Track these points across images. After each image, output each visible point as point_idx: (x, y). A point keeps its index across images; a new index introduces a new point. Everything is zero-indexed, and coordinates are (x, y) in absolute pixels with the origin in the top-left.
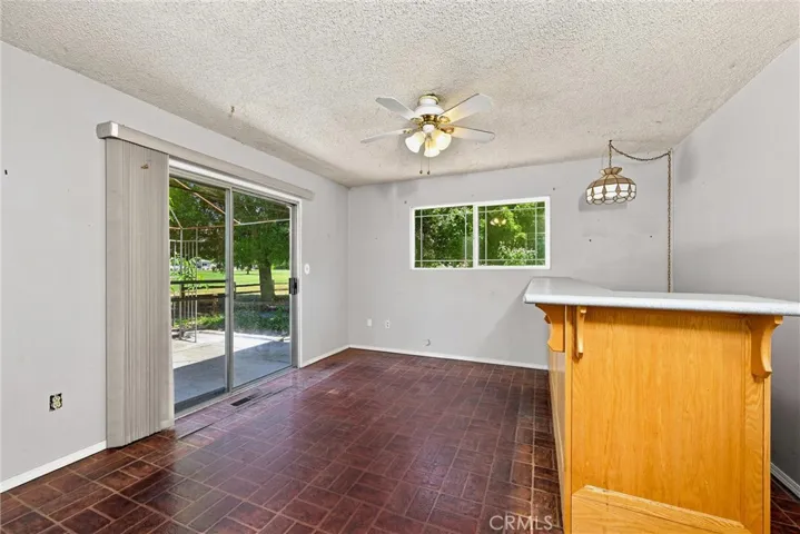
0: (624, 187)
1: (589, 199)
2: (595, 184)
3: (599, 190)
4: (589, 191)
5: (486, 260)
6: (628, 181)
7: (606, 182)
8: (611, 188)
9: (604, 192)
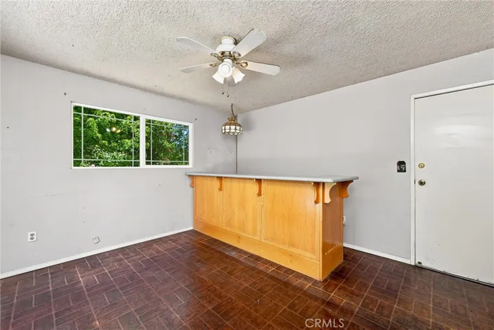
0: (238, 128)
1: (223, 131)
2: (226, 125)
3: (227, 127)
4: (223, 128)
5: (151, 161)
6: (240, 125)
7: (230, 124)
8: (233, 127)
9: (230, 129)
